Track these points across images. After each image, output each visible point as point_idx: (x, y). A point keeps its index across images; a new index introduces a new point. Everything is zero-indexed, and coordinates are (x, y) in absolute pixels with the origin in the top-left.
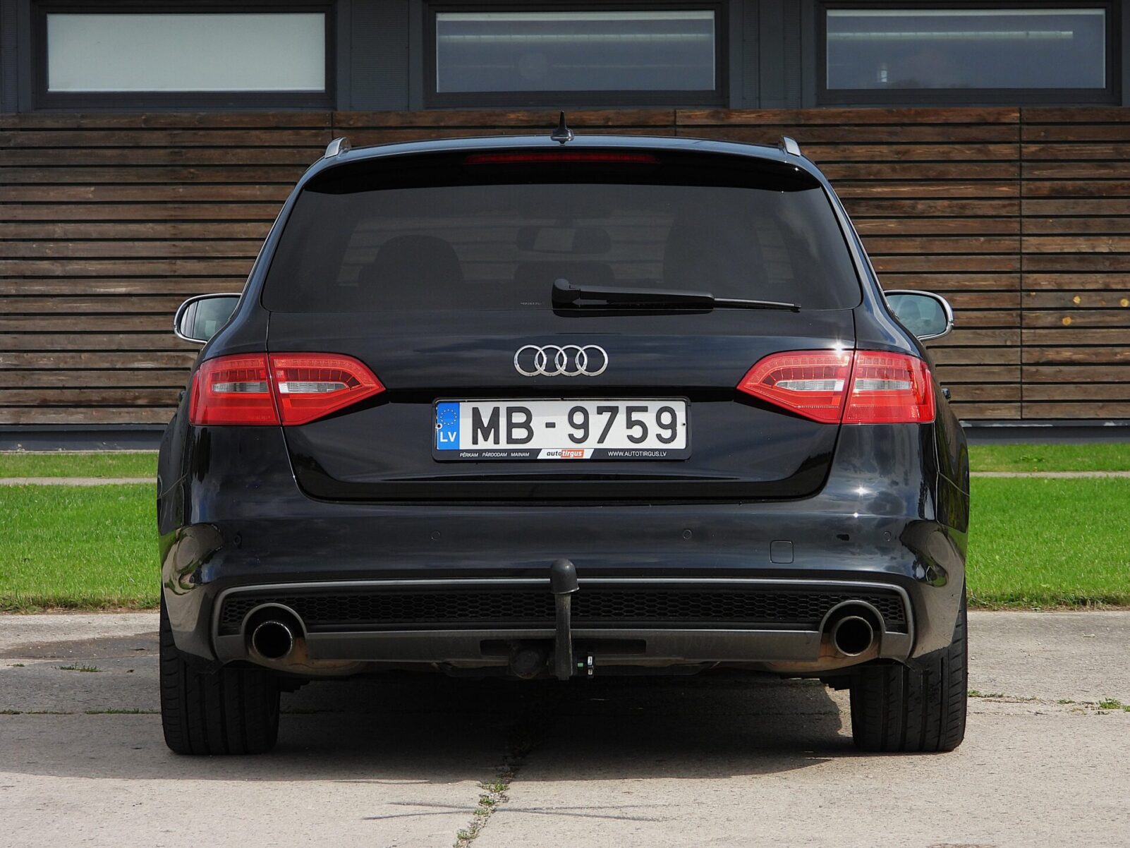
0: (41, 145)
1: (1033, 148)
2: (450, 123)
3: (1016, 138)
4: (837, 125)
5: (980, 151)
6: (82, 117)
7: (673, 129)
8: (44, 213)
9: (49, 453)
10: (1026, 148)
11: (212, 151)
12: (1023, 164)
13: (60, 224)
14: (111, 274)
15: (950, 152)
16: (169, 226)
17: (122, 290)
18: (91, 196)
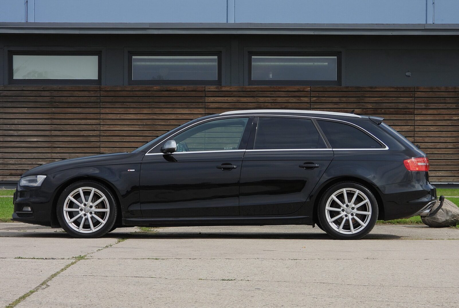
0: (11, 95)
1: (314, 99)
2: (137, 90)
3: (309, 96)
4: (255, 91)
5: (298, 99)
6: (23, 87)
7: (204, 92)
8: (12, 116)
9: (12, 189)
10: (312, 99)
11: (63, 98)
12: (311, 103)
13: (16, 120)
14: (32, 135)
15: (289, 100)
16: (50, 120)
17: (35, 140)
18: (26, 111)
